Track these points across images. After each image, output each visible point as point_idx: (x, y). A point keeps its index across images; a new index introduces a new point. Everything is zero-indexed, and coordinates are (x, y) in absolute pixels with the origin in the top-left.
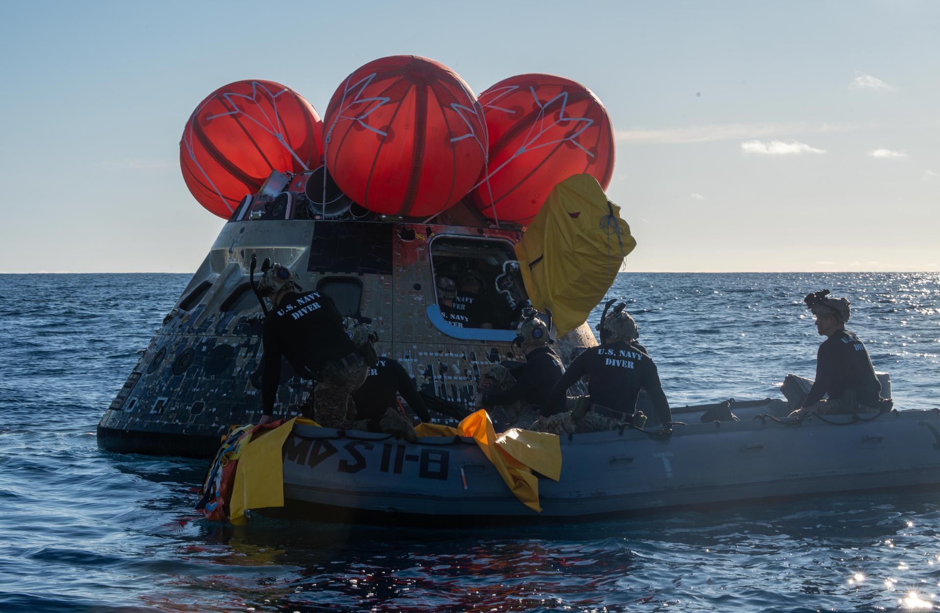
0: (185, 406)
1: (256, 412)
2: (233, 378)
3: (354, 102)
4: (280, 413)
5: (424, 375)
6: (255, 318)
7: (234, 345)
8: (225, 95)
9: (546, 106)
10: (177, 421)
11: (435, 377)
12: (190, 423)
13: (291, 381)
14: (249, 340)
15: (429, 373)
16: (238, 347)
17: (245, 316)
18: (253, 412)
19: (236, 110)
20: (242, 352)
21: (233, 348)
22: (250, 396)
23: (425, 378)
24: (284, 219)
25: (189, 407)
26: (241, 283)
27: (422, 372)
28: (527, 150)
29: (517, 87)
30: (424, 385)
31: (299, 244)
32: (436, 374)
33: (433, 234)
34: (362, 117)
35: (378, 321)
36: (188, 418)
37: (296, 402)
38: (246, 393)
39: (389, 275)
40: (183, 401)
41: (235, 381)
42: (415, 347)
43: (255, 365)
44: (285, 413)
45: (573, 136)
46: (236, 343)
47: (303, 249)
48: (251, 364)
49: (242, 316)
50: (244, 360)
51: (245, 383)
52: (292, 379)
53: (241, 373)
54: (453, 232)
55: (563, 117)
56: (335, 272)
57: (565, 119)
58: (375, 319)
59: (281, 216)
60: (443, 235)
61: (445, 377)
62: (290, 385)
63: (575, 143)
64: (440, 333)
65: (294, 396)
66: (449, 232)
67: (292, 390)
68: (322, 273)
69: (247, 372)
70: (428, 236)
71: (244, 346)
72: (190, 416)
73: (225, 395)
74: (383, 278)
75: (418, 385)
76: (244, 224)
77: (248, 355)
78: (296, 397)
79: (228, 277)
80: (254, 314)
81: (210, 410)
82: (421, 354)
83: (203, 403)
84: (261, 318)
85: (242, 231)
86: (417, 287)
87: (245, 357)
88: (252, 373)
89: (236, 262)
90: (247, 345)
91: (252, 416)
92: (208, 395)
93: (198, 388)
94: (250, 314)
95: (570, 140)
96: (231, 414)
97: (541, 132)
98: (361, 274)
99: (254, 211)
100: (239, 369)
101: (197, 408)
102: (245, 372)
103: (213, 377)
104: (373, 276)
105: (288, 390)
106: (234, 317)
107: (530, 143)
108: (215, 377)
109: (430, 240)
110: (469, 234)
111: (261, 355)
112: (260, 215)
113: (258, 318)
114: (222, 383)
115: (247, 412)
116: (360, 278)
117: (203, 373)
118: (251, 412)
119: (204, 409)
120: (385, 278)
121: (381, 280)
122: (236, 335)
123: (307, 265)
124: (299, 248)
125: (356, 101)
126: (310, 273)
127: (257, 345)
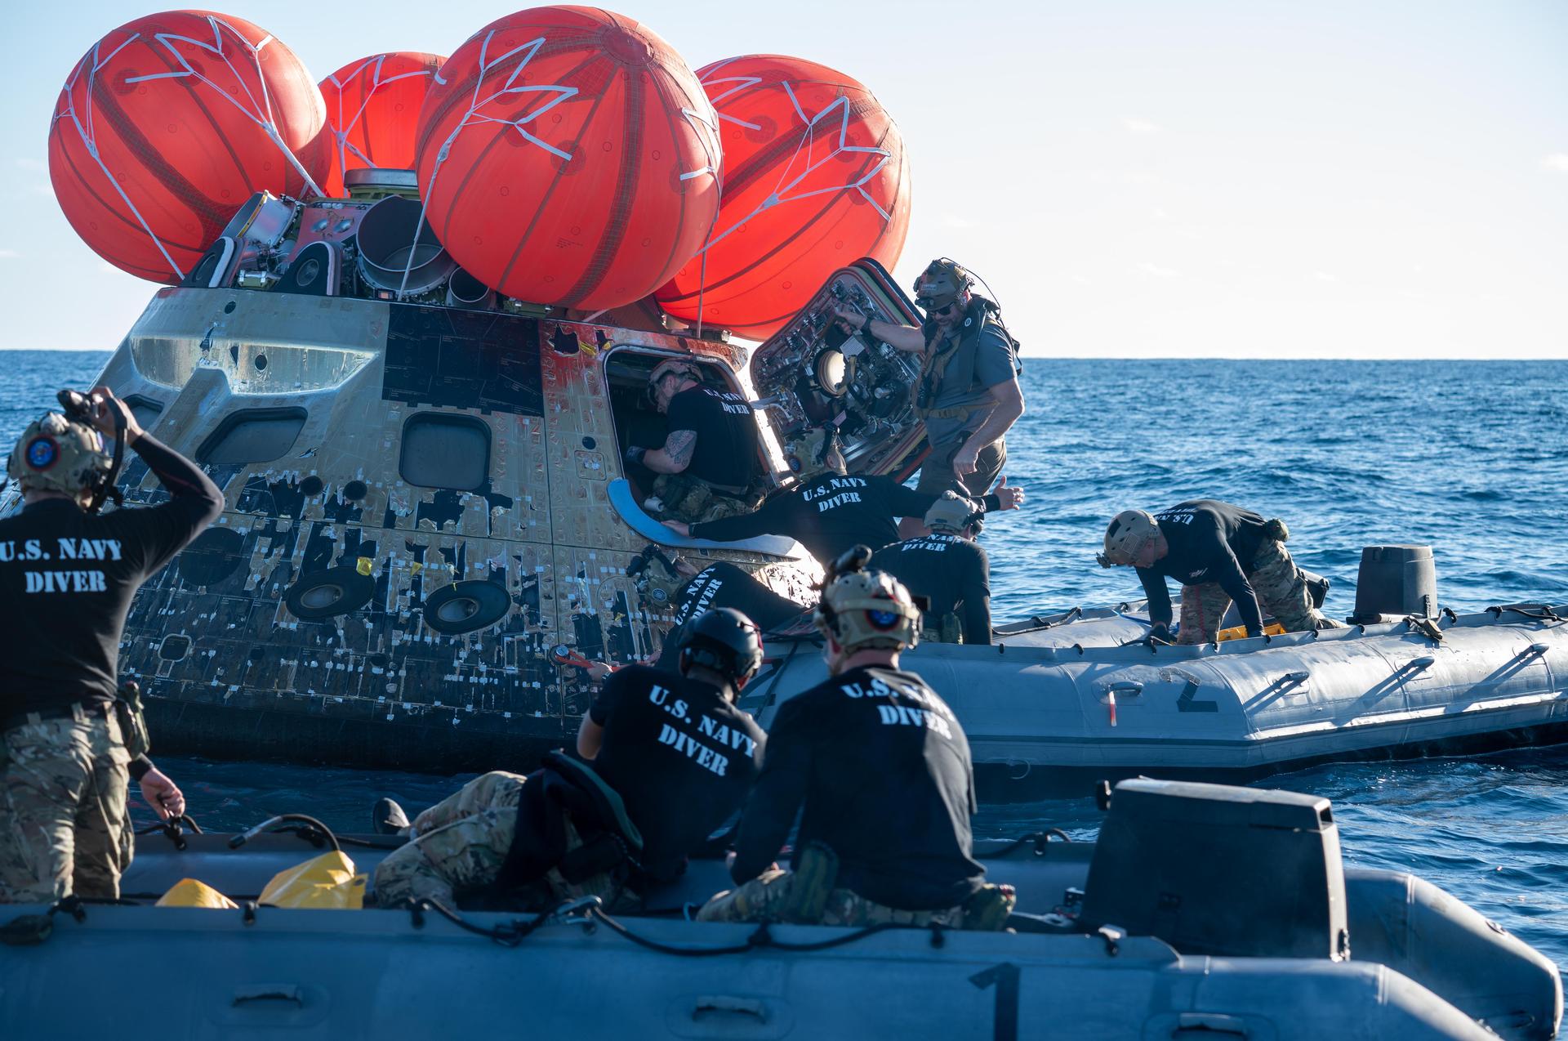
0: (147, 642)
1: (300, 664)
2: (247, 593)
3: (505, 91)
4: (350, 668)
5: (612, 609)
6: (283, 482)
7: (243, 531)
8: (159, 37)
9: (815, 120)
10: (132, 670)
11: (631, 616)
12: (162, 676)
13: (367, 609)
14: (274, 523)
15: (620, 607)
16: (253, 535)
17: (260, 475)
18: (295, 663)
19: (187, 71)
20: (262, 545)
21: (239, 537)
22: (287, 631)
23: (615, 616)
24: (324, 293)
25: (157, 646)
26: (232, 410)
27: (609, 605)
28: (782, 201)
29: (759, 80)
30: (613, 629)
31: (361, 344)
32: (633, 611)
33: (608, 345)
34: (524, 121)
35: (523, 503)
36: (157, 666)
37: (380, 649)
38: (276, 625)
39: (538, 418)
40: (138, 633)
41: (251, 602)
42: (593, 556)
43: (292, 573)
44: (360, 669)
45: (862, 182)
46: (246, 526)
47: (369, 356)
48: (283, 570)
49: (252, 475)
50: (267, 561)
51: (274, 606)
52: (370, 605)
53: (262, 586)
54: (641, 343)
55: (846, 145)
56: (437, 404)
57: (849, 149)
58: (518, 499)
59: (318, 288)
60: (624, 347)
61: (648, 617)
62: (366, 615)
63: (863, 193)
64: (633, 534)
65: (374, 638)
66: (634, 341)
67: (370, 626)
68: (412, 404)
69: (276, 586)
70: (600, 348)
71: (263, 533)
72: (161, 664)
73: (233, 626)
74: (527, 421)
75: (603, 628)
76: (231, 295)
77: (275, 551)
78: (380, 639)
79: (204, 395)
80: (279, 472)
81: (204, 653)
82: (604, 570)
83: (186, 639)
84: (297, 482)
85: (230, 308)
86: (589, 443)
87: (268, 555)
88: (286, 587)
89: (217, 367)
90: (269, 531)
91: (294, 670)
92: (195, 623)
93: (171, 609)
94: (270, 472)
95: (855, 188)
96: (249, 663)
97: (808, 170)
98: (486, 411)
99: (248, 270)
100: (257, 578)
101: (174, 649)
102: (270, 584)
103: (202, 590)
104: (510, 417)
105: (363, 624)
106: (234, 476)
107: (788, 188)
108: (208, 590)
109: (604, 354)
110: (666, 347)
111: (302, 553)
112: (263, 281)
113: (289, 482)
114: (225, 602)
115: (283, 661)
116: (486, 418)
117: (179, 580)
118: (291, 663)
119: (190, 651)
120: (531, 422)
121: (524, 425)
122: (243, 512)
123: (381, 387)
124: (361, 353)
125: (508, 88)
126: (387, 403)
127: (292, 534)
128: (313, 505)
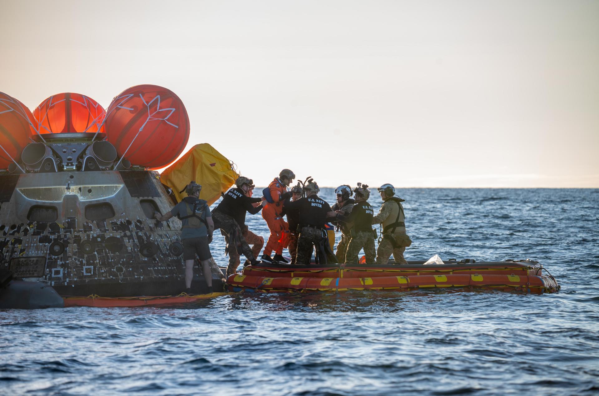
0: (111, 269)
1: (153, 269)
2: (130, 253)
9: (149, 104)
12: (121, 277)
14: (125, 234)
20: (126, 240)
21: (119, 238)
22: (145, 261)
26: (86, 206)
29: (133, 95)
38: (142, 260)
40: (106, 267)
41: (132, 255)
43: (138, 246)
46: (119, 235)
47: (121, 186)
48: (135, 245)
51: (139, 255)
56: (143, 197)
68: (138, 198)
71: (124, 237)
72: (119, 274)
73: (132, 262)
80: (118, 220)
81: (128, 270)
83: (121, 267)
87: (129, 242)
88: (138, 250)
92: (121, 262)
93: (112, 260)
94: (115, 220)
95: (165, 121)
96: (142, 271)
100: (130, 248)
101: (119, 270)
102: (134, 250)
111: (137, 240)
113: (123, 222)
114: (126, 256)
115: (149, 269)
117: (109, 252)
119: (124, 270)
123: (129, 194)
126: (133, 198)
127: (132, 235)
128: (132, 226)
